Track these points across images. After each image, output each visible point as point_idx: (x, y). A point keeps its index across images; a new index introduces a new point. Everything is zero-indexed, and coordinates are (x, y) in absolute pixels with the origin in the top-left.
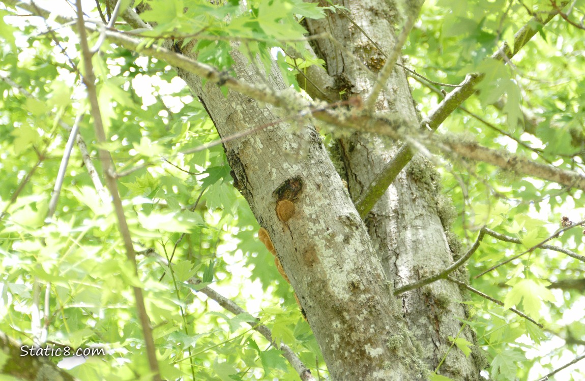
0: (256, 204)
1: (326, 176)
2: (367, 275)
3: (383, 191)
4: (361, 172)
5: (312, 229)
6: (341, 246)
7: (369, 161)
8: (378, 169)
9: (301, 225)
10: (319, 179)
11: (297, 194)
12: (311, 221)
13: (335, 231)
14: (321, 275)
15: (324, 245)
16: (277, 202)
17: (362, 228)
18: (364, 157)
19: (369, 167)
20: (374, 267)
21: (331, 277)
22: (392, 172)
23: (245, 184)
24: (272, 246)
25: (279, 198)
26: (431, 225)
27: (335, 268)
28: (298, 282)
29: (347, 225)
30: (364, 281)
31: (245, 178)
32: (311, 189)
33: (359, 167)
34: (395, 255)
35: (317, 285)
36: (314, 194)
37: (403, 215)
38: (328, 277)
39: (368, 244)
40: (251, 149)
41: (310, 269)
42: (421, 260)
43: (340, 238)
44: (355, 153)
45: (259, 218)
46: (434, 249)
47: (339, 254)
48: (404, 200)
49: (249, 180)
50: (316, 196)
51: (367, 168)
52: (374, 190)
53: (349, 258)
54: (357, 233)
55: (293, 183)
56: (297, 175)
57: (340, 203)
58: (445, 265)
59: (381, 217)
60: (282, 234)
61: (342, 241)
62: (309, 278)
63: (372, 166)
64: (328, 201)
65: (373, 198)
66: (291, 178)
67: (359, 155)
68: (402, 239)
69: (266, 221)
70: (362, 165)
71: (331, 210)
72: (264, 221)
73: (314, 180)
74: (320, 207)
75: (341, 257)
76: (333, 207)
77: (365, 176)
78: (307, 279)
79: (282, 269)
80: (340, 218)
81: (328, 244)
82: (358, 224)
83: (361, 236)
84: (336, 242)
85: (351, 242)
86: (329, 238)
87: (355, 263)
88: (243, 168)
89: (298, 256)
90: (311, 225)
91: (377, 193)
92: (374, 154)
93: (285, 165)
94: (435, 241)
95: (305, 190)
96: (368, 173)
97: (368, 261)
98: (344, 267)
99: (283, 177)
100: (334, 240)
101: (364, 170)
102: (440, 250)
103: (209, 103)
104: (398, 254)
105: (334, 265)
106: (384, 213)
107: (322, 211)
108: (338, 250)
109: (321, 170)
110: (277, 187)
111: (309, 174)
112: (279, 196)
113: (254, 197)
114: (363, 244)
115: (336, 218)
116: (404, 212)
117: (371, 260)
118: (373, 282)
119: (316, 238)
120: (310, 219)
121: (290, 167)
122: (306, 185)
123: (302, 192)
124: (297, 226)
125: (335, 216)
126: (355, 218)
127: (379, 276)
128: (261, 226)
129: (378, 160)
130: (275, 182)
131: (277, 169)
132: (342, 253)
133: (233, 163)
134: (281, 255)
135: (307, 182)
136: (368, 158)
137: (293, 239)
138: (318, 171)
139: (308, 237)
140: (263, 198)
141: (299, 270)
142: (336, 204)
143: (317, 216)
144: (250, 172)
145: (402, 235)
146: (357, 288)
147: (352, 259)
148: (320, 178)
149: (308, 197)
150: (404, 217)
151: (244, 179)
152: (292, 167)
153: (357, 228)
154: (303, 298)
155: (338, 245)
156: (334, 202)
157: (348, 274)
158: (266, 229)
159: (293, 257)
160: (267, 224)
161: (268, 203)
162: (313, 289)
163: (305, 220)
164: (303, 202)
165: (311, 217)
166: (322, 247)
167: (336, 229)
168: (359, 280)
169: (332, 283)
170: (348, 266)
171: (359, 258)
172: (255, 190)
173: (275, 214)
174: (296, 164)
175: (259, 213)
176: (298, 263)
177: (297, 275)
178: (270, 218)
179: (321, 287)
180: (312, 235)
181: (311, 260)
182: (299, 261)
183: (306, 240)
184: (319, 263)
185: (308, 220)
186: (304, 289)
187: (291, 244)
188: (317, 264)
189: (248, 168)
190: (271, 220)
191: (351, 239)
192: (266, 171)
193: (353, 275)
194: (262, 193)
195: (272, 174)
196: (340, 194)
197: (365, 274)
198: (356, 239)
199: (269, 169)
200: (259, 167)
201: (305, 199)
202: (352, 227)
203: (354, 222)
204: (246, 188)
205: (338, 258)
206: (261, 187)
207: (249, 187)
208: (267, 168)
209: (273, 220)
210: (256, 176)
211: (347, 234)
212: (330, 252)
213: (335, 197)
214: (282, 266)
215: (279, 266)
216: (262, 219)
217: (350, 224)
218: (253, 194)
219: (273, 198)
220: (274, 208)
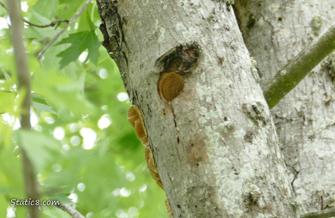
0: (130, 72)
1: (232, 48)
2: (270, 188)
3: (294, 83)
4: (260, 57)
5: (204, 116)
6: (241, 144)
7: (272, 44)
8: (284, 56)
9: (190, 108)
10: (222, 52)
11: (190, 67)
12: (204, 105)
13: (235, 123)
14: (208, 179)
15: (217, 139)
16: (161, 74)
17: (271, 125)
18: (266, 37)
19: (272, 51)
20: (280, 178)
21: (221, 184)
22: (310, 60)
23: (120, 44)
24: (144, 133)
25: (165, 68)
27: (229, 172)
28: (174, 183)
29: (252, 118)
30: (266, 195)
31: (121, 35)
32: (210, 63)
33: (259, 50)
34: (294, 173)
35: (201, 192)
36: (214, 70)
37: (310, 121)
38: (217, 183)
39: (276, 148)
41: (194, 169)
42: (327, 185)
43: (240, 133)
44: (255, 30)
45: (131, 93)
47: (236, 155)
48: (314, 101)
49: (126, 38)
50: (216, 73)
51: (269, 53)
52: (283, 80)
53: (250, 162)
54: (263, 132)
55: (187, 51)
56: (193, 41)
59: (281, 120)
60: (162, 117)
61: (243, 138)
62: (191, 181)
63: (276, 51)
64: (231, 82)
65: (280, 91)
66: (185, 45)
67: (260, 34)
68: (305, 153)
69: (142, 97)
70: (263, 47)
71: (232, 94)
72: (139, 96)
73: (215, 51)
74: (218, 88)
75: (239, 159)
76: (236, 91)
77: (265, 63)
78: (188, 182)
79: (153, 163)
80: (244, 107)
81: (223, 139)
82: (266, 118)
83: (268, 135)
84: (234, 139)
85: (255, 141)
87: (256, 170)
88: (120, 22)
89: (181, 150)
90: (204, 110)
91: (287, 85)
92: (281, 35)
93: (179, 26)
95: (202, 63)
96: (269, 58)
97: (273, 170)
98: (241, 173)
99: (174, 42)
100: (233, 135)
101: (265, 54)
104: (298, 173)
105: (228, 168)
106: (285, 115)
107: (221, 94)
108: (236, 149)
109: (226, 40)
110: (164, 53)
111: (210, 43)
112: (165, 65)
113: (129, 62)
114: (269, 146)
115: (238, 106)
116: (313, 118)
117: (277, 168)
118: (276, 199)
119: (209, 128)
120: (204, 103)
121: (185, 28)
122: (203, 56)
123: (197, 65)
124: (184, 110)
125: (238, 103)
126: (263, 110)
127: (285, 191)
128: (133, 104)
129: (286, 44)
130: (162, 46)
131: (167, 29)
132: (241, 154)
133: (106, 14)
134: (155, 145)
135: (205, 52)
136: (272, 39)
137: (176, 126)
138: (222, 40)
139: (197, 126)
140: (142, 66)
141: (179, 169)
142: (241, 87)
143: (213, 100)
144: (128, 29)
145: (306, 147)
146: (255, 203)
147: (253, 163)
148: (224, 49)
149: (204, 73)
150: (311, 123)
151: (119, 37)
152: (188, 29)
153: (265, 124)
154: (179, 207)
155: (237, 142)
156: (238, 84)
157: (246, 183)
158: (139, 108)
159: (173, 149)
160: (142, 101)
161: (148, 73)
162: (195, 196)
163: (197, 103)
164: (196, 79)
165: (205, 100)
166: (215, 142)
167: (237, 120)
168: (260, 192)
169: (222, 192)
170: (246, 173)
171: (262, 164)
172: (132, 53)
173: (156, 89)
174: (193, 27)
175: (133, 86)
176: (179, 158)
177: (175, 175)
178: (148, 94)
179: (206, 195)
180: (204, 124)
181: (197, 157)
182: (181, 157)
183: (193, 129)
184: (208, 162)
185: (200, 103)
186: (182, 195)
187: (173, 133)
188: (205, 163)
189: (126, 22)
190: (149, 97)
191: (255, 137)
192: (151, 29)
193: (252, 186)
194: (141, 59)
195: (159, 34)
196: (248, 75)
197: (267, 186)
198: (261, 139)
199: (156, 28)
200: (142, 23)
201: (200, 74)
202: (258, 121)
203: (262, 116)
204: (119, 49)
205: (234, 159)
206: (141, 51)
207: (124, 49)
208: (153, 26)
209: (151, 97)
210: (137, 35)
211: (250, 129)
212: (225, 150)
213: (240, 78)
214: (155, 160)
215: (149, 160)
216: (137, 94)
217: (256, 117)
218: (129, 60)
219: (156, 67)
220: (157, 81)
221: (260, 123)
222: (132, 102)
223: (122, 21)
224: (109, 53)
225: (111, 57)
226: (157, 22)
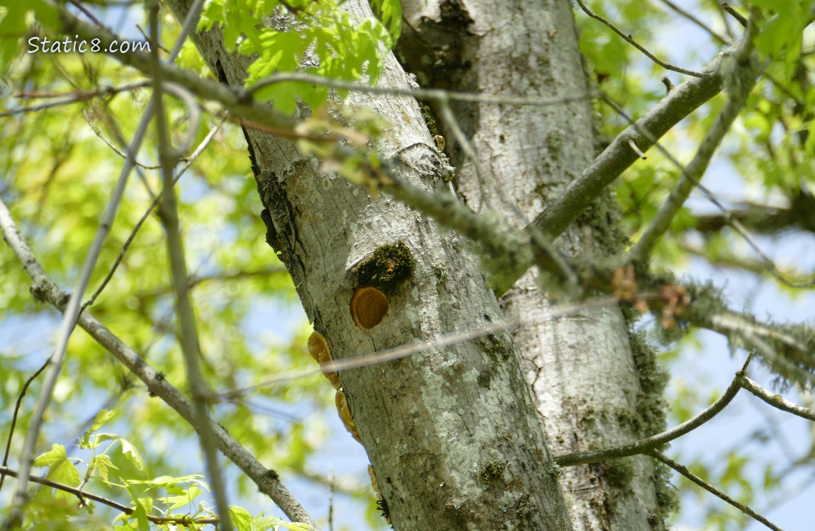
0: (309, 284)
1: (454, 247)
2: (518, 452)
6: (473, 390)
10: (440, 255)
12: (418, 337)
13: (464, 361)
14: (430, 443)
15: (440, 385)
16: (355, 290)
20: (531, 436)
21: (449, 451)
23: (293, 243)
25: (360, 283)
26: (604, 315)
27: (459, 434)
28: (380, 447)
29: (487, 351)
30: (513, 464)
31: (293, 231)
32: (424, 273)
34: (535, 370)
35: (421, 462)
36: (429, 282)
38: (443, 447)
40: (311, 179)
42: (583, 386)
43: (472, 375)
45: (312, 313)
46: (609, 365)
47: (467, 407)
49: (301, 237)
50: (433, 287)
53: (488, 416)
54: (504, 369)
56: (398, 242)
57: (476, 305)
58: (627, 398)
61: (476, 381)
62: (405, 446)
66: (387, 247)
69: (328, 321)
71: (458, 318)
72: (324, 320)
73: (430, 256)
74: (437, 309)
75: (472, 413)
76: (463, 312)
78: (399, 448)
79: (348, 413)
84: (464, 384)
85: (494, 384)
86: (451, 373)
87: (497, 427)
88: (291, 212)
89: (388, 400)
93: (376, 220)
94: (611, 349)
97: (521, 424)
98: (476, 434)
99: (371, 244)
100: (461, 379)
102: (619, 367)
103: (233, 74)
104: (540, 369)
105: (458, 428)
107: (441, 319)
108: (467, 399)
110: (357, 261)
111: (422, 243)
112: (360, 279)
113: (307, 272)
114: (514, 390)
117: (526, 420)
118: (528, 467)
119: (427, 369)
120: (418, 332)
121: (385, 223)
122: (415, 263)
126: (502, 337)
127: (539, 454)
128: (315, 328)
132: (475, 405)
133: (270, 199)
134: (352, 391)
135: (416, 257)
138: (439, 236)
139: (410, 366)
141: (386, 427)
142: (469, 305)
144: (305, 225)
146: (499, 477)
147: (492, 419)
148: (442, 251)
149: (416, 289)
151: (291, 233)
152: (389, 224)
153: (505, 358)
154: (389, 481)
155: (467, 388)
156: (465, 301)
157: (483, 448)
158: (324, 336)
159: (377, 399)
160: (328, 326)
161: (335, 289)
162: (411, 468)
163: (408, 333)
164: (405, 297)
165: (420, 327)
166: (436, 389)
167: (466, 356)
168: (504, 461)
169: (451, 462)
170: (484, 433)
171: (505, 418)
172: (311, 258)
173: (349, 312)
174: (398, 220)
175: (314, 304)
176: (387, 412)
177: (381, 435)
178: (337, 317)
179: (428, 466)
180: (420, 363)
181: (412, 411)
182: (389, 410)
183: (405, 371)
184: (429, 419)
185: (413, 334)
186: (394, 464)
187: (375, 375)
188: (424, 420)
189: (300, 214)
190: (338, 322)
191: (494, 379)
192: (337, 225)
193: (493, 451)
194: (325, 267)
195: (348, 232)
196: (477, 285)
197: (514, 450)
198: (502, 380)
199: (344, 223)
200: (324, 215)
201: (411, 290)
202: (496, 354)
203: (501, 346)
204: (292, 251)
205: (465, 414)
206: (323, 255)
207: (299, 252)
208: (340, 220)
209: (342, 323)
210: (317, 233)
211: (486, 368)
212: (451, 400)
213: (467, 292)
214: (350, 410)
215: (342, 409)
216: (320, 316)
217: (493, 349)
218: (306, 266)
219: (347, 280)
220: (349, 300)
221: (499, 357)
222: (313, 325)
223: (294, 211)
224: (276, 252)
225: (279, 258)
226: (346, 215)
